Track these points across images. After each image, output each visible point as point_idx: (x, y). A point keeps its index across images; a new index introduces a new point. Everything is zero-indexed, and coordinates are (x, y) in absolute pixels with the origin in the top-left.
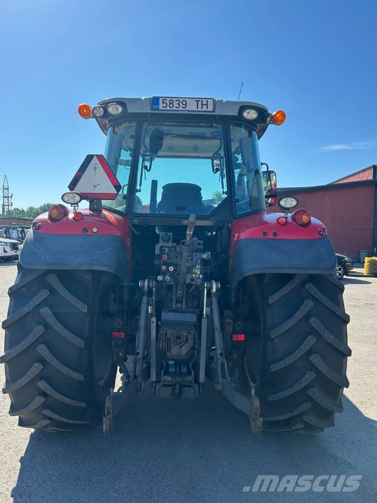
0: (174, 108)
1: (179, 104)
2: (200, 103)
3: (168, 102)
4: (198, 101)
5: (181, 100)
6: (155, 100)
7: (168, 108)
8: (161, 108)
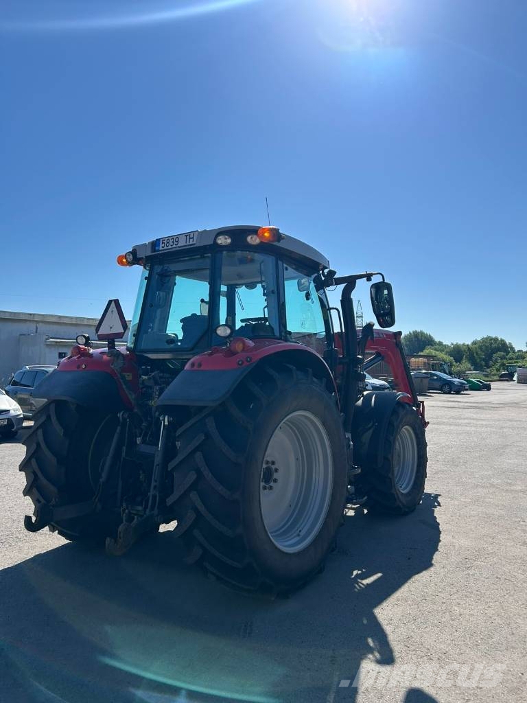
0: (170, 247)
1: (173, 242)
2: (188, 237)
3: (165, 242)
4: (186, 236)
5: (175, 237)
6: (155, 244)
7: (166, 247)
8: (161, 248)
